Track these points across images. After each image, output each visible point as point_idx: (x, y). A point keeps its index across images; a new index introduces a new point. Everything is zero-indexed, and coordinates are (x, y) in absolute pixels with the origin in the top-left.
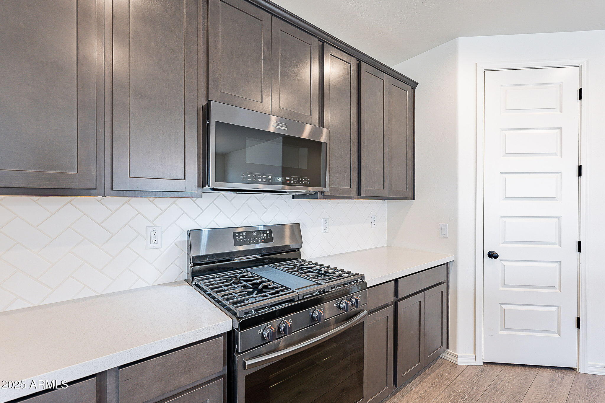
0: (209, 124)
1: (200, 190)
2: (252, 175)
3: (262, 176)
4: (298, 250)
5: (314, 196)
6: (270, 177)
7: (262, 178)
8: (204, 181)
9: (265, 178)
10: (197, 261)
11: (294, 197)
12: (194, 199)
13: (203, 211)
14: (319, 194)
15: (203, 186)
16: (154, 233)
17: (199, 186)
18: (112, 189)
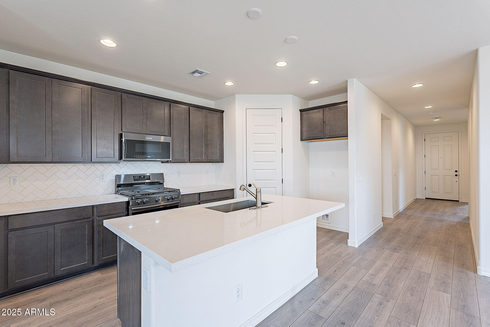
0: (122, 140)
1: (119, 161)
2: (138, 156)
3: (140, 156)
4: (163, 183)
5: (167, 162)
6: (145, 156)
7: (142, 157)
8: (121, 158)
9: (143, 157)
10: (119, 186)
11: (162, 162)
12: (118, 164)
13: (121, 168)
14: (169, 161)
15: (121, 160)
16: (103, 176)
17: (119, 160)
18: (91, 161)
